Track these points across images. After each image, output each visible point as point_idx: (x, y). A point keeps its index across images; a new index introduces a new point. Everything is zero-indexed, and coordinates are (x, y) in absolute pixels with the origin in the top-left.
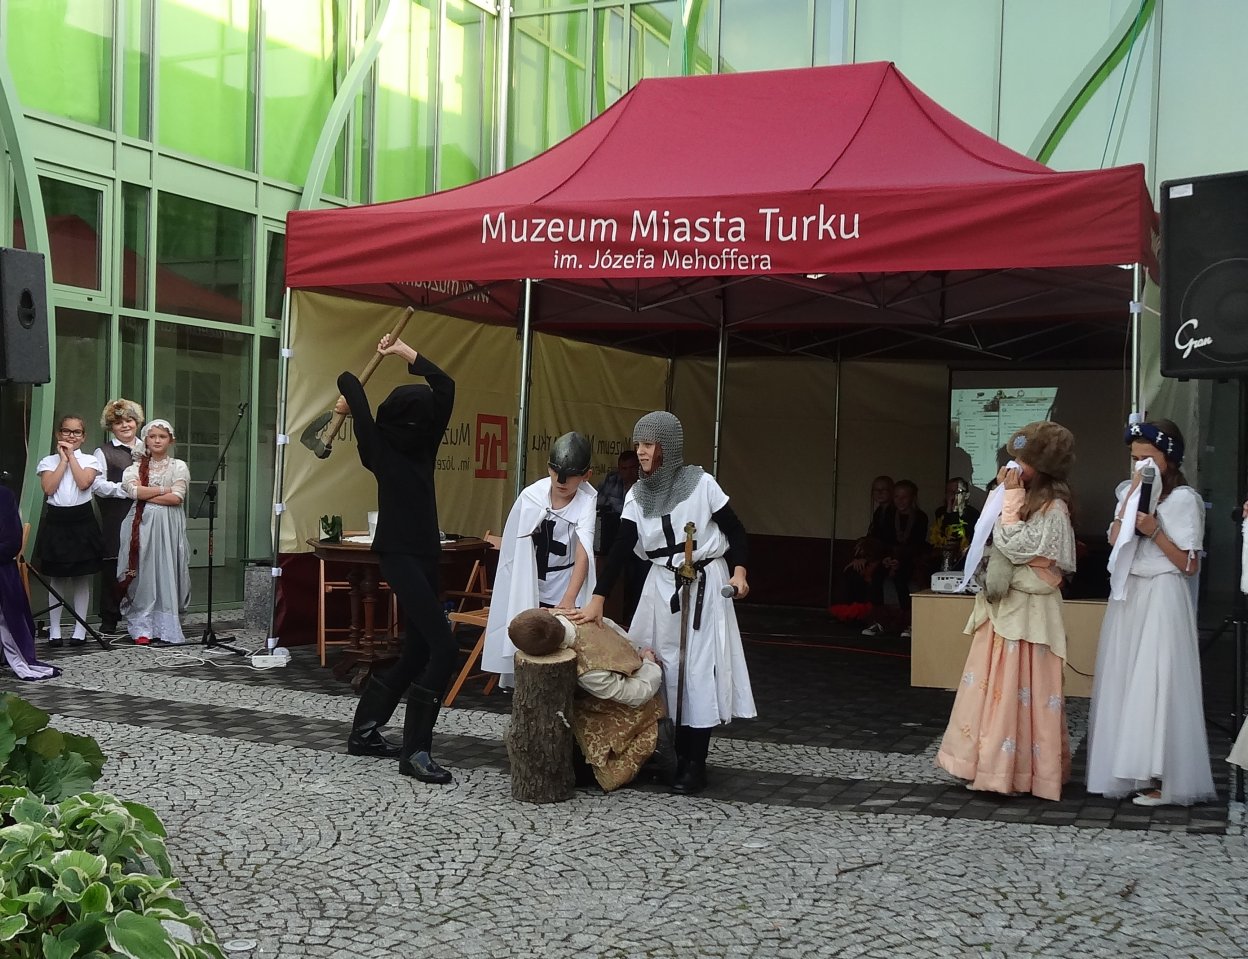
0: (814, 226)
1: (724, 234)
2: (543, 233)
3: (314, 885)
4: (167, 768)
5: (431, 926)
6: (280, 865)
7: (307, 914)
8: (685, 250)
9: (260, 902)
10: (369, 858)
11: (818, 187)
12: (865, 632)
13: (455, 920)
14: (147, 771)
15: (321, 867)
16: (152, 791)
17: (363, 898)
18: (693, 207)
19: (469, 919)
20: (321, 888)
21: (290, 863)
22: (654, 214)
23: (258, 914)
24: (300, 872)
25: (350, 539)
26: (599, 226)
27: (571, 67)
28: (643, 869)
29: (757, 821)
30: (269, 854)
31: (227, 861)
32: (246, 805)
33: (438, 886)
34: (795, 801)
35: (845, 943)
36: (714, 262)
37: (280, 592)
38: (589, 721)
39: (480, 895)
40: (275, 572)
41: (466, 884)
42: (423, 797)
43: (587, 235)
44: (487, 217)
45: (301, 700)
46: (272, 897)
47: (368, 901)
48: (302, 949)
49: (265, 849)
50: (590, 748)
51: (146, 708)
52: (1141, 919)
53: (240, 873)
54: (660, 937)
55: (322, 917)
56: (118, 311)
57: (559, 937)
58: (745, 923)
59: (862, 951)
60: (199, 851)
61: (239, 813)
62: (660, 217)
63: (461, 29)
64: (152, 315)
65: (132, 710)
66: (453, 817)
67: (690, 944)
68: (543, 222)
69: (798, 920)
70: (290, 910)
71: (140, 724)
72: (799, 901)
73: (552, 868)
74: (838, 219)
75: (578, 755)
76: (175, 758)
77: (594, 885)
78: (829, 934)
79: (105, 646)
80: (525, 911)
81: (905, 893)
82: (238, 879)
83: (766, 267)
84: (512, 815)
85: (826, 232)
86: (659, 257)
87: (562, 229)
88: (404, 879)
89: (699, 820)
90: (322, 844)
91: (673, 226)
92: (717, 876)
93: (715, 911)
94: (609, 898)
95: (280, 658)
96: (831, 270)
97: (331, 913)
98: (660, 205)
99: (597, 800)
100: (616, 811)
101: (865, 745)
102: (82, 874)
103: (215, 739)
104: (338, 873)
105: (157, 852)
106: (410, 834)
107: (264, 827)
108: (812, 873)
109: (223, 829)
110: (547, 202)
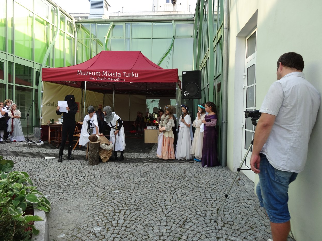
0: (131, 75)
1: (117, 75)
2: (88, 74)
3: (58, 183)
4: (25, 164)
5: (80, 188)
6: (50, 180)
7: (58, 189)
8: (111, 78)
9: (48, 187)
10: (67, 177)
11: (132, 69)
12: (136, 135)
13: (84, 187)
14: (21, 165)
15: (58, 180)
16: (23, 169)
17: (67, 185)
18: (113, 71)
19: (87, 186)
20: (59, 183)
21: (52, 179)
22: (106, 72)
23: (49, 190)
24: (54, 181)
25: (55, 123)
26: (97, 73)
27: (86, 48)
28: (113, 175)
29: (129, 166)
30: (48, 178)
31: (40, 180)
32: (42, 170)
33: (80, 181)
34: (133, 162)
35: (148, 184)
36: (116, 80)
37: (42, 132)
38: (101, 152)
39: (88, 182)
40: (41, 128)
41: (85, 180)
42: (73, 166)
43: (95, 75)
44: (78, 71)
45: (47, 150)
46: (50, 186)
47: (68, 185)
48: (58, 195)
49: (47, 177)
50: (101, 157)
51: (18, 153)
52: (188, 176)
53: (43, 182)
54: (119, 186)
55: (61, 189)
56: (8, 84)
57: (103, 188)
58: (132, 183)
59: (151, 185)
60: (34, 179)
61: (41, 171)
62: (107, 72)
63: (68, 40)
64: (14, 84)
65: (15, 154)
66: (80, 169)
67: (124, 187)
68: (88, 72)
69: (140, 181)
70: (54, 188)
71: (18, 156)
72: (139, 178)
73: (98, 176)
74: (135, 74)
75: (100, 158)
76: (26, 162)
77: (106, 179)
78: (145, 183)
79: (7, 142)
80: (96, 184)
81: (154, 175)
82: (43, 183)
83: (124, 81)
84: (90, 168)
85: (133, 76)
86: (107, 79)
87: (91, 73)
88: (74, 181)
89: (120, 166)
90: (57, 176)
91: (109, 74)
92: (125, 175)
93: (127, 181)
94: (109, 180)
95: (42, 143)
96: (134, 82)
97: (62, 188)
98: (107, 70)
99: (103, 164)
100: (106, 166)
101: (141, 152)
102: (18, 188)
103: (33, 158)
104: (62, 181)
105: (30, 181)
106: (73, 173)
107: (46, 173)
108: (139, 173)
109: (38, 174)
110: (88, 69)
